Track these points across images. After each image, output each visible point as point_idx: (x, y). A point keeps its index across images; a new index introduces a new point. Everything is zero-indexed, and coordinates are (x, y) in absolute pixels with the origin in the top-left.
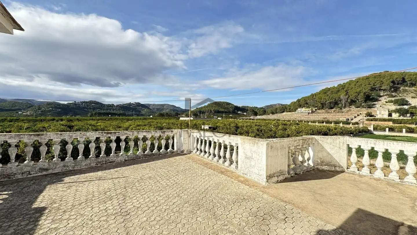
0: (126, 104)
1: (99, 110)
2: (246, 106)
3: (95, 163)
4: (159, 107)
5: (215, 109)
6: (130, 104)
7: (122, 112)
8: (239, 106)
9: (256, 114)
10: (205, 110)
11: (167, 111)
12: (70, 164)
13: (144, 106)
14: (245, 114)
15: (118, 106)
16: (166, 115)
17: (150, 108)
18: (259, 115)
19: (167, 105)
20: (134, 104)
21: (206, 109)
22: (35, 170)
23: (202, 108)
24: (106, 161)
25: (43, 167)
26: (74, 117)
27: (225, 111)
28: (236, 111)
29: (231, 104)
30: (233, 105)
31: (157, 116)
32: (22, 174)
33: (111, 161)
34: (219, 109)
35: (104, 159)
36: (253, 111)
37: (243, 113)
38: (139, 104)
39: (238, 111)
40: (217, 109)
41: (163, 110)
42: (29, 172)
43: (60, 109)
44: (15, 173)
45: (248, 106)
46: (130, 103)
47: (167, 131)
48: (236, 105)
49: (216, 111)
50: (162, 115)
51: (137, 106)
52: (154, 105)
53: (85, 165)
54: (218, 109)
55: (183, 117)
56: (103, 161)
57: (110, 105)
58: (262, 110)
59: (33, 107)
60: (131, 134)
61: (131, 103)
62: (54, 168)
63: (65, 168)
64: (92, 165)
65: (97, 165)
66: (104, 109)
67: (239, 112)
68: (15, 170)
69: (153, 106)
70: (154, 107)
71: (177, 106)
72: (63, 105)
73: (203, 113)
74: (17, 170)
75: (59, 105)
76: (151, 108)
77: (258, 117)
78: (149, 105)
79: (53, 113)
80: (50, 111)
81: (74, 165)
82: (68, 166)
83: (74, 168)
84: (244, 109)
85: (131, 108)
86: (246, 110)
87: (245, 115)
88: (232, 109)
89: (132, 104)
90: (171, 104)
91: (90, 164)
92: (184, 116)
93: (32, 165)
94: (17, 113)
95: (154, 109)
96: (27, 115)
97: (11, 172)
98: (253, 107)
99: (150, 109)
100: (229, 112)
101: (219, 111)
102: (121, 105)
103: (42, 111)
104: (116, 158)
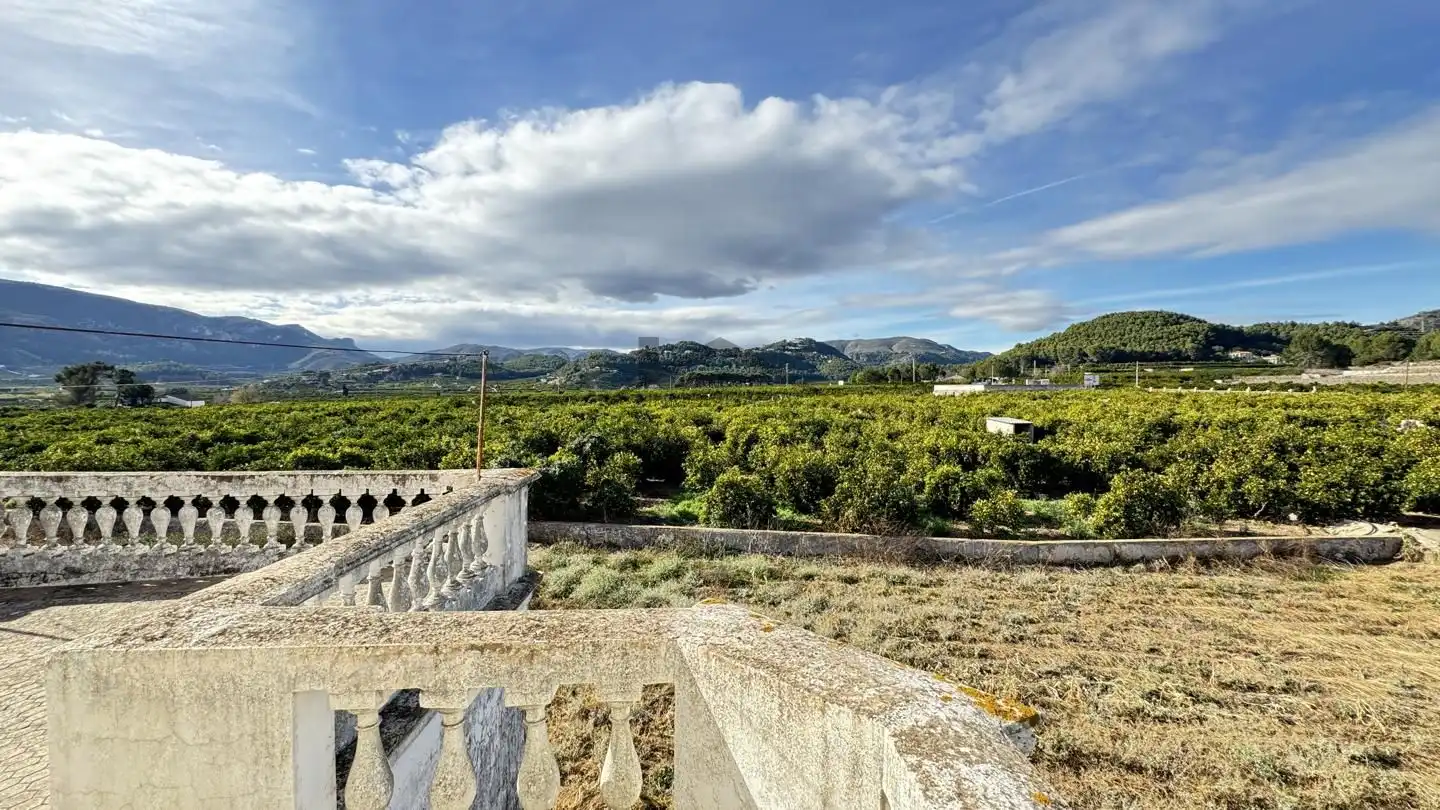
0: (770, 347)
1: (702, 366)
2: (1279, 325)
3: (188, 569)
4: (874, 350)
5: (1105, 346)
6: (784, 345)
7: (759, 371)
8: (1236, 325)
9: (1340, 358)
10: (1055, 351)
11: (904, 360)
12: (128, 564)
13: (825, 349)
14: (1273, 359)
15: (748, 352)
16: (893, 377)
17: (845, 353)
18: (1364, 364)
19: (904, 341)
20: (795, 345)
21: (1060, 347)
22: (57, 569)
23: (1040, 345)
24: (216, 567)
25: (73, 565)
26: (643, 388)
27: (1158, 353)
28: (1216, 348)
29: (1187, 318)
30: (1200, 321)
31: (862, 382)
32: (33, 576)
33: (230, 566)
34: (1125, 345)
35: (214, 559)
36: (1323, 344)
37: (1259, 354)
38: (810, 345)
39: (1228, 348)
40: (1112, 345)
41: (887, 357)
42: (46, 573)
43: (617, 368)
44: (20, 572)
45: (1294, 325)
46: (785, 341)
47: (415, 475)
48: (1217, 322)
49: (1109, 355)
50: (877, 378)
51: (806, 349)
52: (858, 343)
53: (163, 572)
54: (1118, 344)
55: (954, 383)
56: (209, 566)
57: (730, 350)
58: (1385, 336)
59: (566, 367)
60: (290, 485)
61: (788, 341)
62: (94, 570)
63: (117, 574)
64: (179, 573)
65: (192, 574)
66: (714, 365)
67: (1233, 355)
68: (20, 565)
69: (856, 346)
70: (857, 350)
71: (940, 341)
72: (624, 357)
73: (1045, 362)
74: (24, 567)
75: (614, 357)
76: (847, 353)
77: (1356, 374)
78: (844, 344)
79: (603, 379)
80: (595, 375)
81: (137, 567)
82: (123, 570)
83: (136, 575)
84: (1264, 341)
85: (786, 359)
86: (1280, 341)
87: (1273, 366)
88: (1193, 341)
89: (790, 344)
90: (919, 336)
91: (175, 570)
92: (960, 377)
93: (50, 556)
94: (538, 380)
95: (858, 358)
96: (554, 387)
97: (13, 569)
98: (1327, 327)
99: (846, 358)
100: (1179, 358)
101: (1123, 352)
102: (757, 349)
103: (581, 376)
104: (244, 560)
